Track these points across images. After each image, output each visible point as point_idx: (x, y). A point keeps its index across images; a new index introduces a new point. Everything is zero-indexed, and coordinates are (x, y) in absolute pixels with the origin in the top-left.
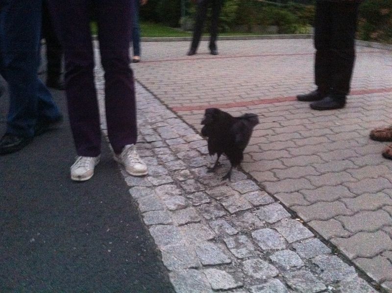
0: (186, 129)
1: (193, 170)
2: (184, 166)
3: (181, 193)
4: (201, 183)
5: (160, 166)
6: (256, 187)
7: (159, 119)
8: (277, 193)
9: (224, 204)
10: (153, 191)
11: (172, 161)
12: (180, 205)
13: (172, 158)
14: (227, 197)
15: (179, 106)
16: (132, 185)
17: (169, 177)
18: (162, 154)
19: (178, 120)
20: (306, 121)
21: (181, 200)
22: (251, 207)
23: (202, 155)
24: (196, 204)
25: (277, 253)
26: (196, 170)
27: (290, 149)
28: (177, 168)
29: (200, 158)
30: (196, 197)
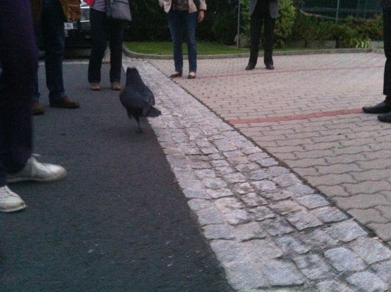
0: (244, 142)
2: (244, 179)
3: (241, 207)
4: (264, 197)
5: (219, 179)
6: (327, 203)
7: (215, 131)
8: (349, 209)
9: (291, 220)
10: (212, 204)
11: (230, 173)
12: (242, 219)
13: (230, 170)
14: (293, 212)
15: (235, 118)
16: (190, 197)
17: (228, 190)
18: (219, 167)
19: (236, 133)
20: (376, 134)
21: (242, 215)
22: (321, 224)
23: (262, 167)
24: (259, 219)
25: (355, 275)
26: (257, 183)
27: (359, 162)
28: (237, 181)
29: (260, 171)
30: (259, 211)
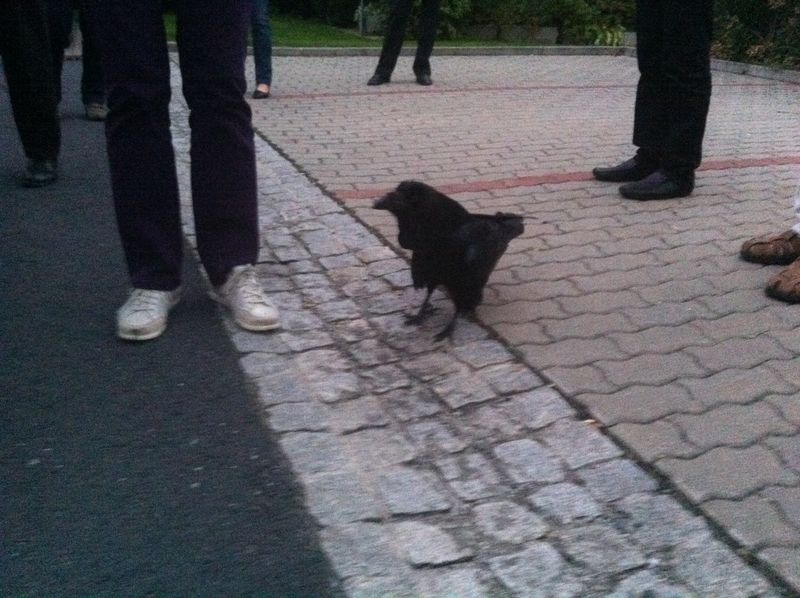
0: (363, 237)
1: (375, 319)
2: (358, 311)
3: (347, 367)
4: (392, 347)
5: (307, 312)
6: (506, 355)
7: (306, 214)
8: (545, 368)
9: (438, 390)
10: (290, 362)
11: (331, 300)
12: (344, 392)
13: (331, 294)
14: (444, 376)
15: (348, 188)
16: (247, 350)
17: (325, 334)
18: (310, 287)
19: (346, 218)
20: (612, 222)
21: (348, 383)
22: (493, 396)
23: (395, 289)
24: (382, 390)
25: (545, 490)
26: (380, 320)
27: (576, 278)
28: (343, 316)
29: (391, 296)
30: (380, 374)
